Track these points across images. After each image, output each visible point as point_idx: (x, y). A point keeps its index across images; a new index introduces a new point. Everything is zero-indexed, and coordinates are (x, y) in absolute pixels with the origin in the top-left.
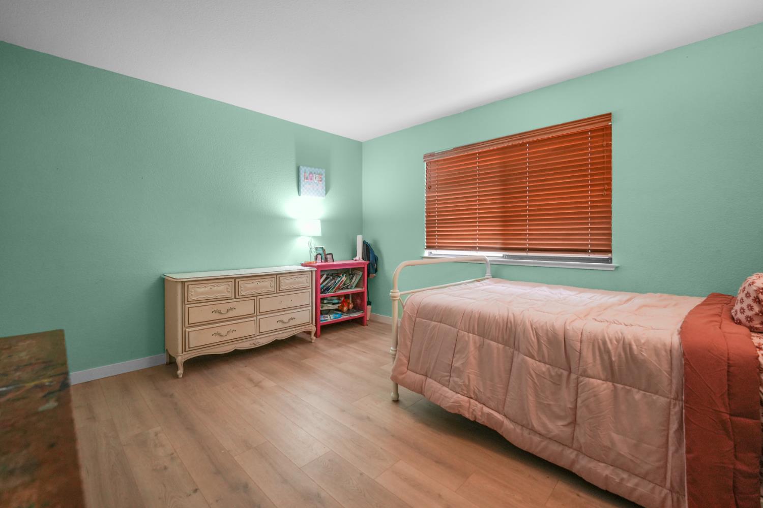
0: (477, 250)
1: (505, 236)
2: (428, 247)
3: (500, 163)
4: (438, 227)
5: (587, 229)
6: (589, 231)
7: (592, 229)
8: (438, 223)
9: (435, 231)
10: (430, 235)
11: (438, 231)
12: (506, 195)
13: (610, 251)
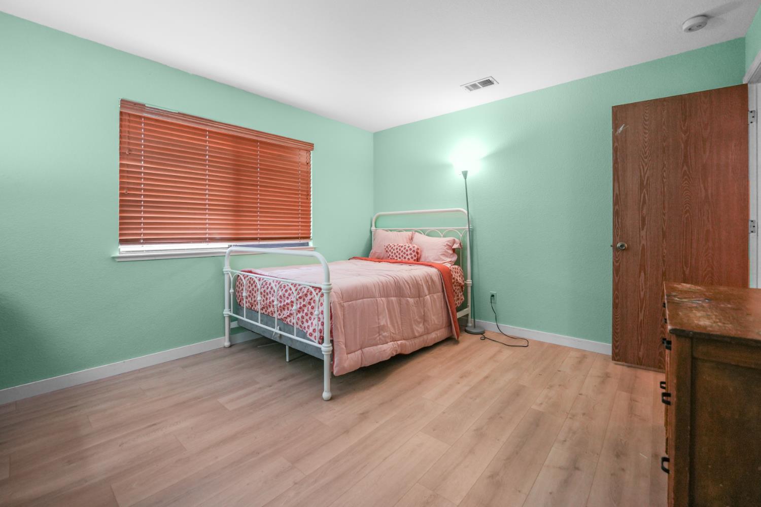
0: (206, 242)
1: (237, 226)
2: (123, 242)
3: (233, 151)
4: (145, 212)
5: (298, 222)
6: (300, 224)
7: (302, 222)
8: (144, 206)
9: (140, 218)
10: (124, 223)
11: (145, 218)
12: (237, 185)
13: (309, 238)
